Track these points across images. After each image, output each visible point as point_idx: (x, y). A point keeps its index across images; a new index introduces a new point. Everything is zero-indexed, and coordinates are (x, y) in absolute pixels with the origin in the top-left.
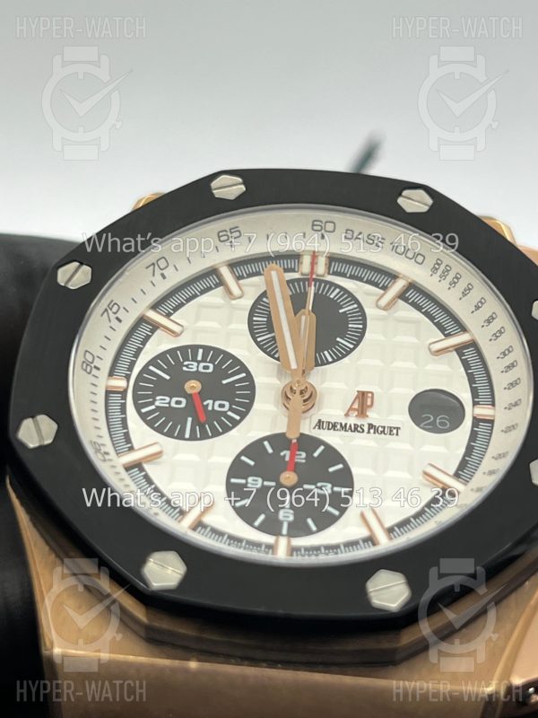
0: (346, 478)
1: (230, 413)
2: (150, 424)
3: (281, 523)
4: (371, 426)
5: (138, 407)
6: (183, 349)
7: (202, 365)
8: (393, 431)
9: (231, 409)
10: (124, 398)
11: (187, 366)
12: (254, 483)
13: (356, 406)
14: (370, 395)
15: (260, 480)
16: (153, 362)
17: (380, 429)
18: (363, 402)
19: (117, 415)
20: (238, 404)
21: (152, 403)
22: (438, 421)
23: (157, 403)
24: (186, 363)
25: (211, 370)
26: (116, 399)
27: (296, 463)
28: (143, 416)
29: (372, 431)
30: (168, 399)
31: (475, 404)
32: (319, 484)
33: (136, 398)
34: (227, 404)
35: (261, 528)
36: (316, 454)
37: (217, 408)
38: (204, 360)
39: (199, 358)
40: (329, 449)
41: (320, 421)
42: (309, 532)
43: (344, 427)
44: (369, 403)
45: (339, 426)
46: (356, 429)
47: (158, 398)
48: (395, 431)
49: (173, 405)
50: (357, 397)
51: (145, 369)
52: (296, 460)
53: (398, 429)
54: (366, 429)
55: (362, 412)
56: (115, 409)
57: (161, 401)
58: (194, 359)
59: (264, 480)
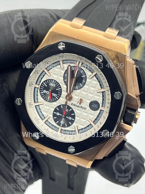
0: (74, 117)
1: (56, 97)
2: (42, 96)
3: (61, 124)
4: (81, 107)
5: (40, 92)
6: (50, 80)
7: (53, 84)
8: (85, 108)
9: (57, 96)
10: (38, 89)
11: (50, 84)
12: (58, 114)
13: (79, 102)
14: (82, 100)
15: (59, 113)
16: (44, 82)
17: (83, 108)
18: (81, 101)
19: (36, 93)
20: (58, 96)
21: (43, 91)
22: (95, 106)
23: (44, 92)
24: (50, 83)
25: (54, 86)
26: (36, 89)
27: (66, 112)
28: (41, 94)
29: (81, 108)
30: (46, 91)
31: (102, 106)
32: (69, 117)
33: (40, 90)
34: (56, 95)
35: (57, 124)
36: (70, 110)
37: (54, 96)
38: (54, 83)
39: (53, 83)
40: (72, 110)
41: (72, 103)
42: (65, 127)
43: (76, 106)
44: (82, 102)
45: (75, 105)
46: (78, 107)
47: (44, 90)
48: (85, 109)
49: (47, 93)
50: (80, 99)
51: (43, 83)
52: (66, 111)
53: (86, 108)
54: (80, 107)
55: (80, 104)
56: (36, 91)
57: (45, 91)
58: (52, 83)
59: (60, 114)
